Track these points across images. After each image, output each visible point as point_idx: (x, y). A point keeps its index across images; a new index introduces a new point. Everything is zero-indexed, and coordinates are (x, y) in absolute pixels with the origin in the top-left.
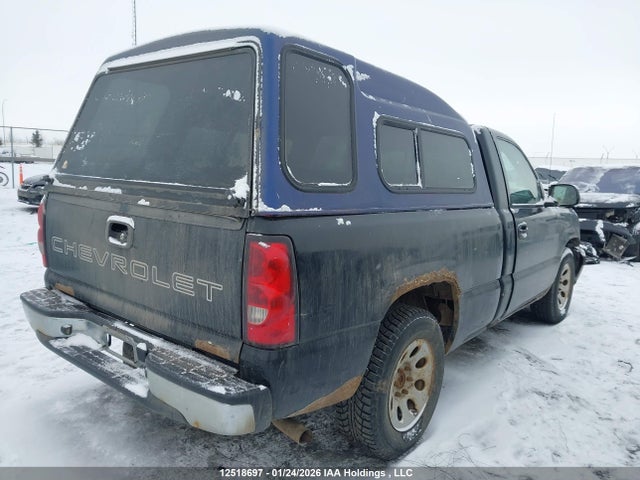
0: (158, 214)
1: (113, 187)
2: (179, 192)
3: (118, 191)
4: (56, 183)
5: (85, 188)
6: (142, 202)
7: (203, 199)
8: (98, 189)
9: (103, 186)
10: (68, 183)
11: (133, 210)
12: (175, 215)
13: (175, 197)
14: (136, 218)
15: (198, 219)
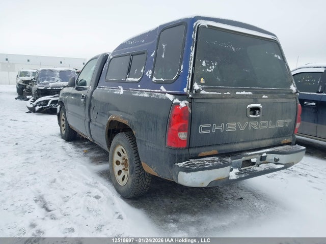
0: (271, 100)
1: (246, 92)
2: (276, 91)
3: (250, 93)
4: (203, 92)
5: (228, 93)
6: (264, 97)
7: (285, 93)
8: (237, 93)
9: (240, 92)
10: (214, 92)
11: (260, 100)
12: (277, 100)
13: (275, 93)
14: (261, 103)
15: (284, 100)
